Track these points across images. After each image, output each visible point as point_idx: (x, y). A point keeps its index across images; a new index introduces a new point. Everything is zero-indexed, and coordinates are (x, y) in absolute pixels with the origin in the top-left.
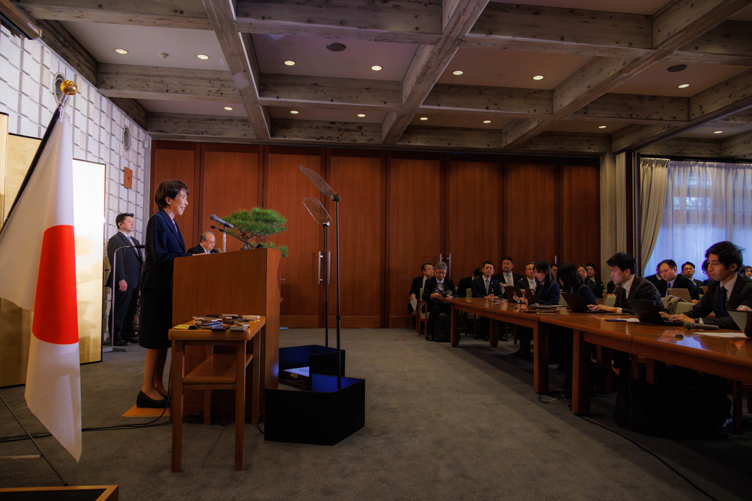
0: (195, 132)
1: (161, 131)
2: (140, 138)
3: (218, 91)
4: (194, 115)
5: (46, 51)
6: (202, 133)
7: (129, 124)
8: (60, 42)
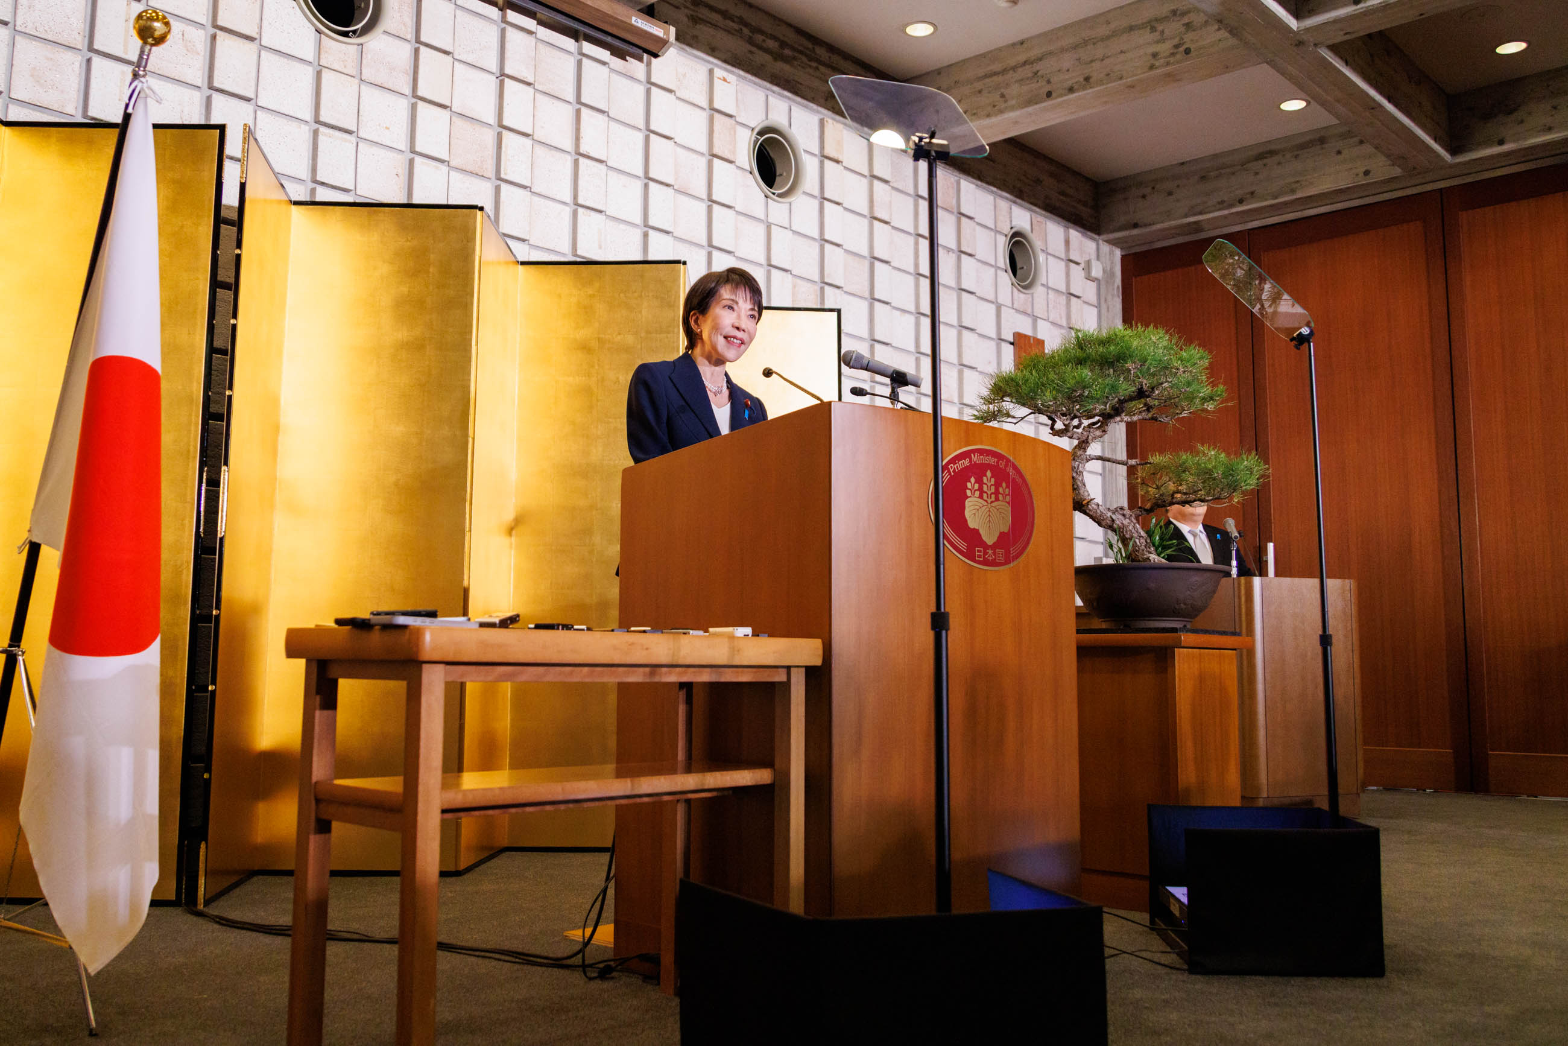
0: (1222, 204)
1: (1135, 226)
2: (1071, 252)
3: (1177, 46)
4: (1215, 156)
5: (720, 79)
6: (1241, 201)
7: (1029, 223)
8: (767, 51)
